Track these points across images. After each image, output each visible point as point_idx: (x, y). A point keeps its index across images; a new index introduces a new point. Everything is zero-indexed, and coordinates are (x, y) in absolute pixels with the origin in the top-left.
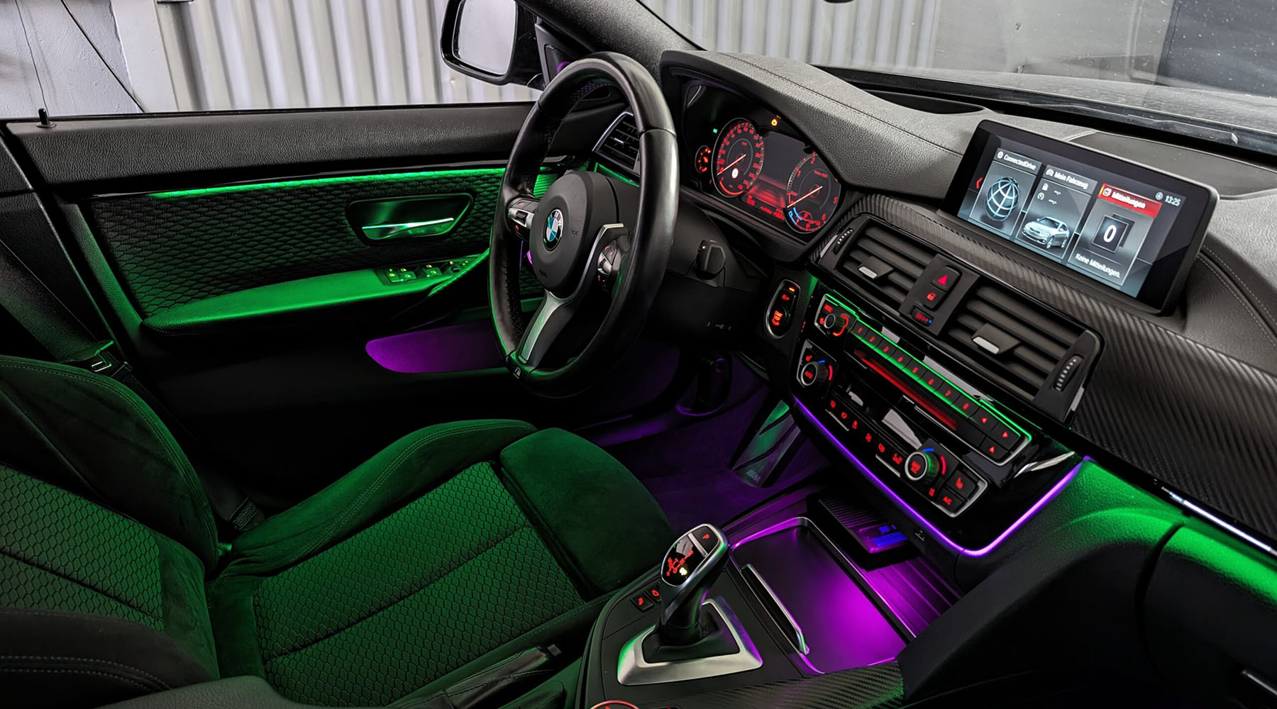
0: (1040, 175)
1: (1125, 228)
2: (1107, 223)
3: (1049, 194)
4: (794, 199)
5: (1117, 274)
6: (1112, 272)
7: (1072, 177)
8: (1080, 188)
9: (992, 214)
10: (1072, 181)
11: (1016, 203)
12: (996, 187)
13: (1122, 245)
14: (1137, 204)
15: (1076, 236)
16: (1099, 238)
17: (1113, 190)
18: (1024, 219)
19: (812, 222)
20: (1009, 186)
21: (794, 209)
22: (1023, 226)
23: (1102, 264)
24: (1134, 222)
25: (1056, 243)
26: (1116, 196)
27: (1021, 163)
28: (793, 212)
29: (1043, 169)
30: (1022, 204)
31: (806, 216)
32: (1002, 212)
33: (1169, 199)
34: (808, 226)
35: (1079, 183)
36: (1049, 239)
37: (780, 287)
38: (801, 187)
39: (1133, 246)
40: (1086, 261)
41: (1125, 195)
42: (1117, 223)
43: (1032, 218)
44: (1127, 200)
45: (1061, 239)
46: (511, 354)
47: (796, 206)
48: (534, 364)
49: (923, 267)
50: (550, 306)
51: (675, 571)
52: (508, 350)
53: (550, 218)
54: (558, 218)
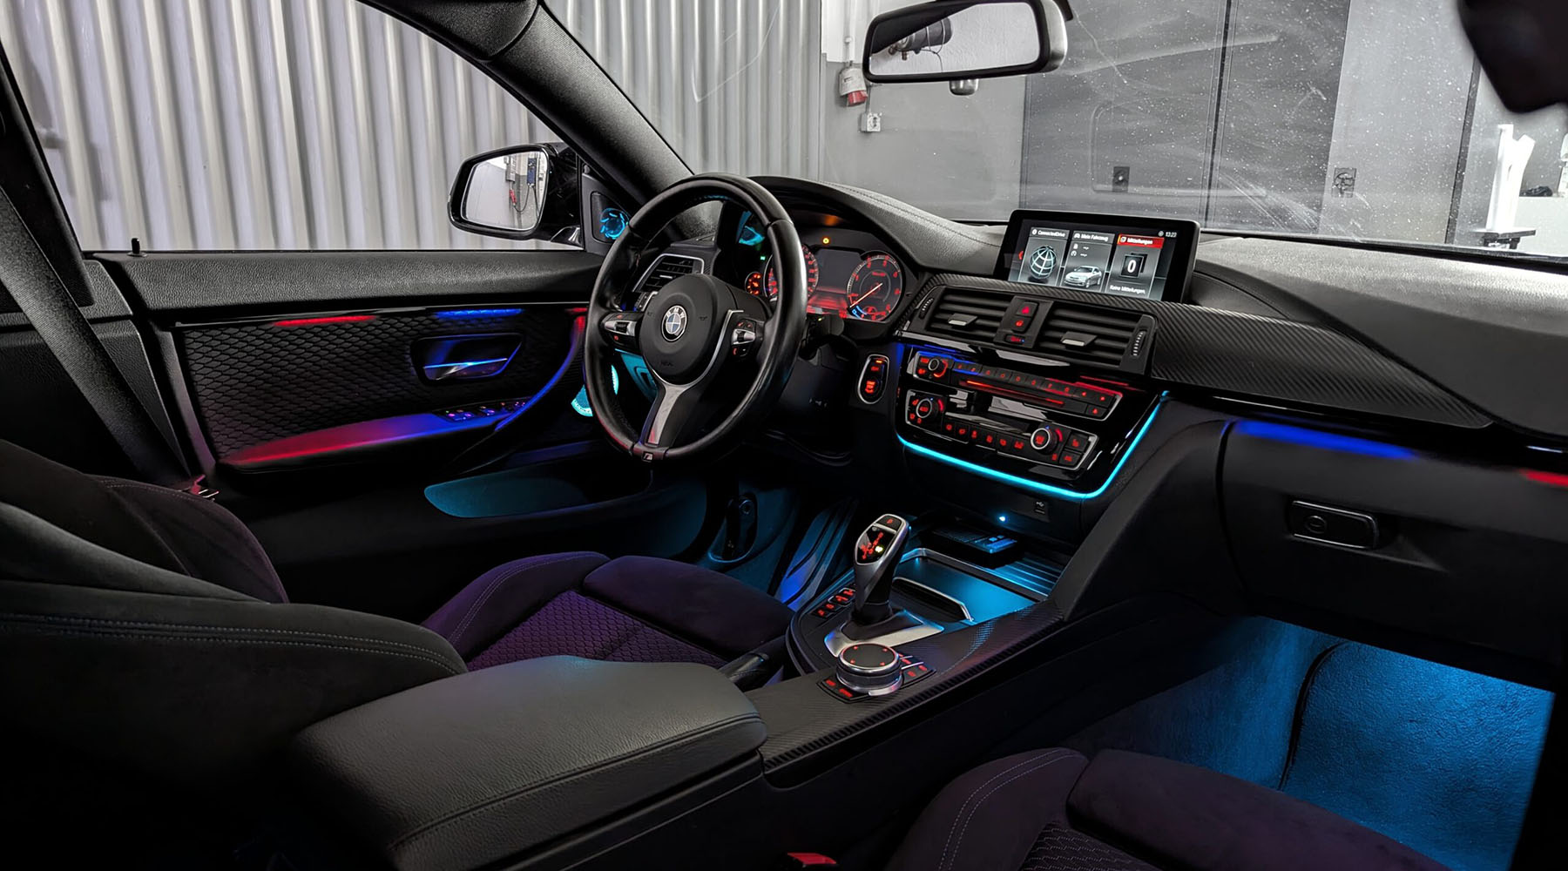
0: (1070, 240)
1: (1141, 261)
2: (1128, 259)
3: (1079, 251)
4: (854, 299)
5: (1143, 291)
6: (1139, 291)
7: (1095, 235)
8: (1103, 241)
9: (1037, 275)
10: (1096, 238)
11: (1055, 262)
12: (1036, 255)
13: (1142, 271)
14: (1146, 242)
15: (1107, 274)
16: (1124, 271)
17: (1127, 237)
18: (1063, 272)
19: (878, 314)
20: (1045, 253)
21: (857, 307)
22: (1065, 277)
23: (1130, 288)
24: (1146, 255)
25: (1093, 283)
26: (1130, 240)
27: (1052, 234)
28: (857, 310)
29: (1071, 236)
30: (1060, 262)
31: (870, 310)
32: (1044, 271)
33: (1168, 234)
34: (874, 318)
35: (1102, 238)
36: (1087, 281)
37: (868, 361)
38: (858, 289)
39: (1150, 270)
40: (1119, 289)
41: (1137, 238)
42: (1134, 258)
43: (1071, 270)
44: (1139, 241)
45: (1096, 279)
46: (633, 445)
47: (858, 304)
48: (666, 446)
49: (1004, 309)
50: (673, 393)
51: (871, 551)
52: (627, 443)
53: (668, 314)
54: (680, 312)
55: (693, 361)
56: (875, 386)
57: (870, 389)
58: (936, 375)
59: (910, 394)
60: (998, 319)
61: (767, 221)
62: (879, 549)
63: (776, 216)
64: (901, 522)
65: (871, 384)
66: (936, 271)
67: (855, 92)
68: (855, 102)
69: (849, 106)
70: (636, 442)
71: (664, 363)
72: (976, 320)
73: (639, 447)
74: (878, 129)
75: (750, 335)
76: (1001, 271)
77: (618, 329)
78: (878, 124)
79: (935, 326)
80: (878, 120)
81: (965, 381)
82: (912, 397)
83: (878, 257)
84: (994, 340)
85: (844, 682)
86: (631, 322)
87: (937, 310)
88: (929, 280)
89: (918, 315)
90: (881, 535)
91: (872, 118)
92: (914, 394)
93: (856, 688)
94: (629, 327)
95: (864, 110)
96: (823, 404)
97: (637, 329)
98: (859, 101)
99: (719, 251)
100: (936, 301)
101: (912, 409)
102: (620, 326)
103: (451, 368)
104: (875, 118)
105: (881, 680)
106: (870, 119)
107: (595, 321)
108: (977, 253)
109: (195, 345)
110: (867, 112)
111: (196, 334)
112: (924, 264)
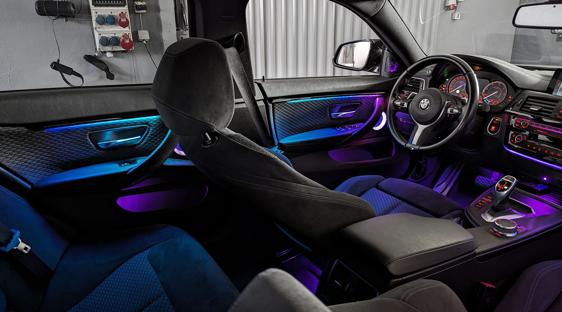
4: (485, 96)
19: (495, 102)
21: (486, 99)
28: (486, 100)
31: (492, 100)
34: (493, 103)
37: (492, 119)
46: (406, 144)
47: (487, 98)
48: (419, 145)
49: (555, 106)
50: (421, 128)
51: (502, 188)
52: (403, 144)
53: (422, 101)
54: (427, 101)
55: (431, 118)
56: (495, 128)
57: (492, 129)
58: (523, 127)
59: (511, 132)
60: (552, 109)
61: (465, 72)
62: (506, 188)
63: (469, 71)
64: (514, 179)
65: (493, 128)
66: (523, 89)
67: (452, 5)
68: (451, 8)
69: (449, 10)
70: (407, 143)
71: (420, 118)
72: (542, 108)
73: (408, 145)
74: (459, 18)
75: (456, 111)
76: (550, 90)
77: (401, 105)
78: (459, 16)
79: (523, 109)
80: (460, 15)
81: (536, 130)
82: (512, 134)
83: (497, 82)
84: (550, 117)
85: (496, 230)
86: (406, 103)
87: (524, 103)
88: (521, 92)
89: (516, 104)
90: (506, 183)
91: (457, 14)
92: (513, 133)
93: (500, 233)
94: (405, 104)
95: (454, 11)
96: (473, 133)
97: (408, 105)
98: (453, 8)
99: (431, 77)
100: (524, 101)
101: (513, 138)
102: (401, 104)
103: (339, 114)
104: (458, 14)
105: (510, 231)
106: (456, 15)
107: (392, 102)
108: (539, 83)
109: (277, 108)
110: (455, 12)
111: (277, 105)
112: (519, 87)
